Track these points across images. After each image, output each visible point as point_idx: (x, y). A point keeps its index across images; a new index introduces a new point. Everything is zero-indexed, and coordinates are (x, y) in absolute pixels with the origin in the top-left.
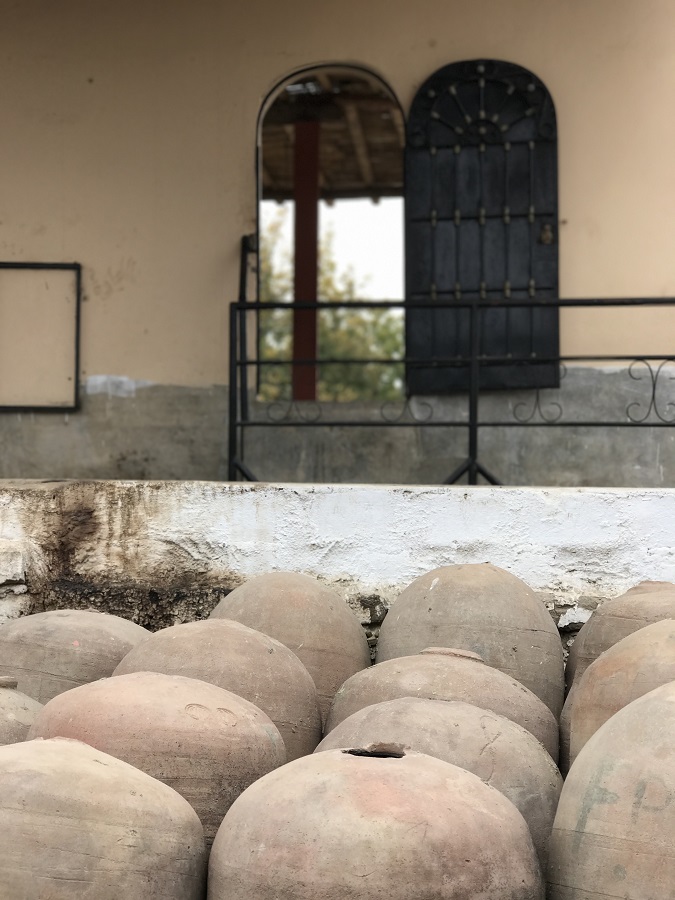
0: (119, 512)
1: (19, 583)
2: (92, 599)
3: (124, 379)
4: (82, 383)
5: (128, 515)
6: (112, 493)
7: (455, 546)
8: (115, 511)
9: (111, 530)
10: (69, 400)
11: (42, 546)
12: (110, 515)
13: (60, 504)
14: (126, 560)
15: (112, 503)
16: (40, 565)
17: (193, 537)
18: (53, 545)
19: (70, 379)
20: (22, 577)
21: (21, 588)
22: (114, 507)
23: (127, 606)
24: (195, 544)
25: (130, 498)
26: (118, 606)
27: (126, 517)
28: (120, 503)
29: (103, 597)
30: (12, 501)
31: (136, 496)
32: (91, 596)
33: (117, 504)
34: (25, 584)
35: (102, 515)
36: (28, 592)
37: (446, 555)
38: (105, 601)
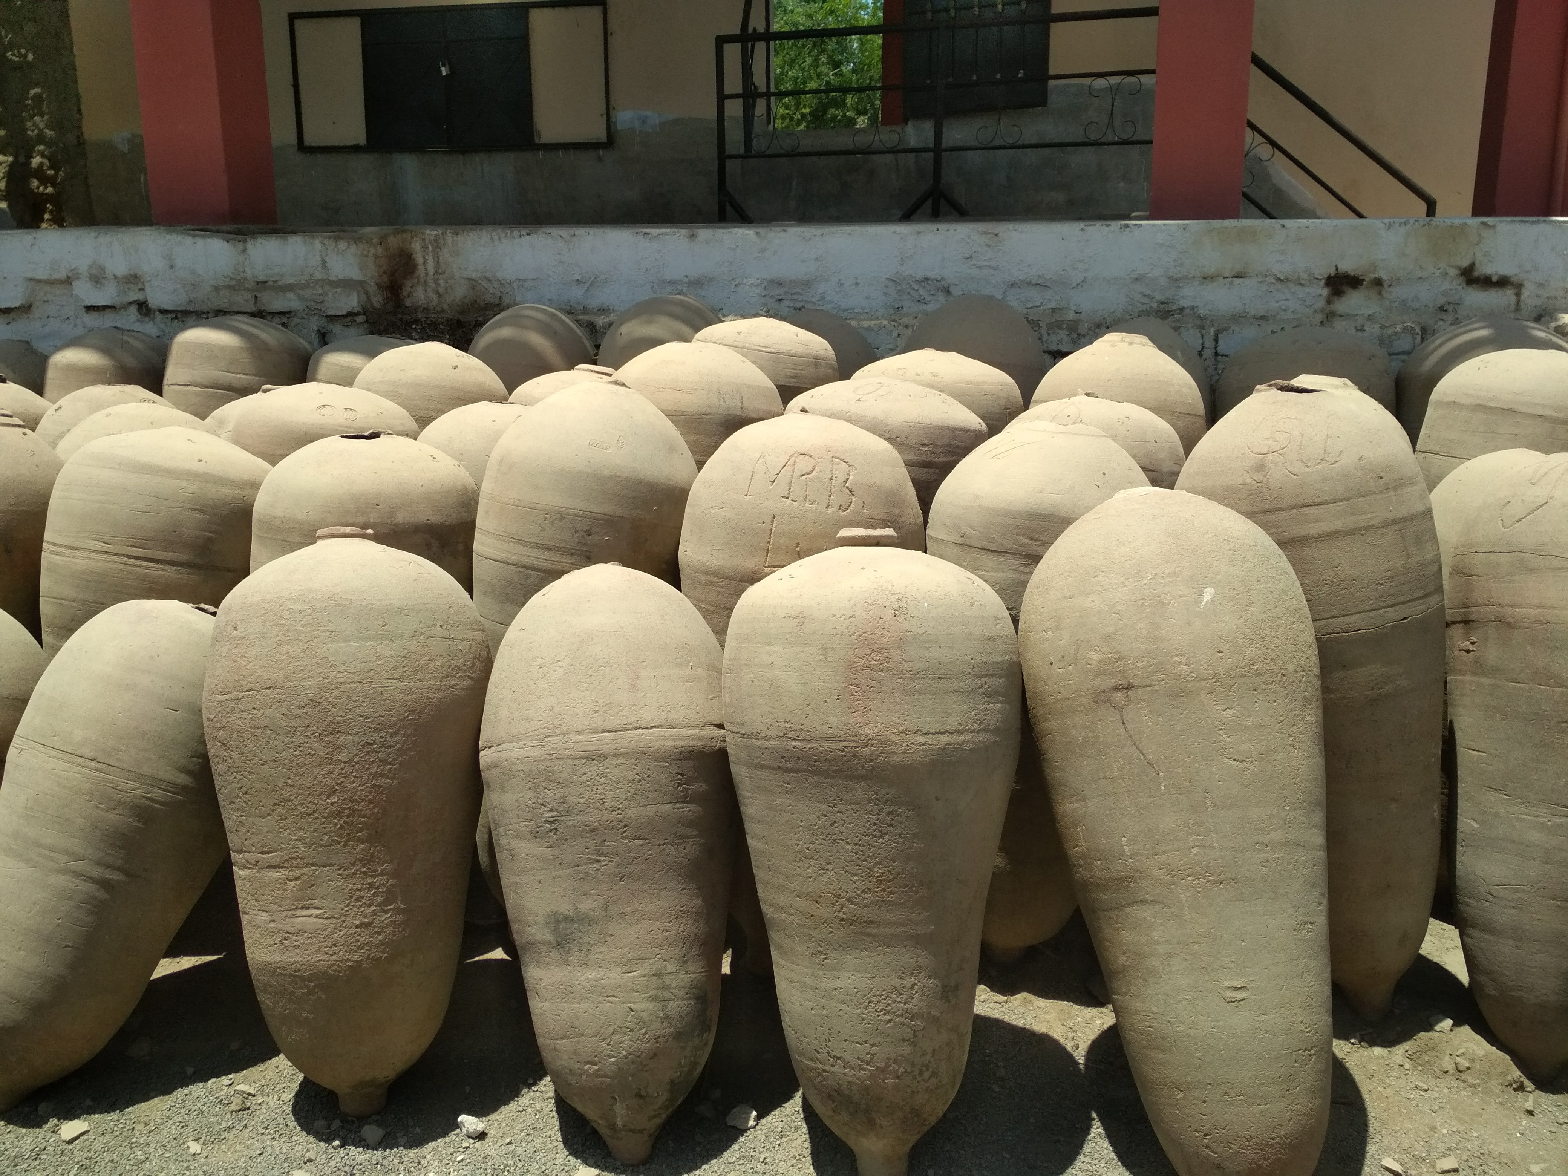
0: (430, 254)
1: (358, 314)
2: (414, 326)
3: (649, 113)
4: (613, 119)
5: (438, 257)
6: (424, 240)
7: (686, 280)
8: (427, 254)
9: (426, 269)
10: (602, 136)
11: (377, 284)
12: (424, 257)
13: (387, 249)
14: (439, 295)
15: (425, 247)
16: (377, 300)
17: (487, 275)
18: (385, 282)
19: (602, 115)
20: (359, 309)
21: (360, 319)
22: (426, 250)
23: (440, 332)
24: (489, 281)
25: (437, 245)
26: (434, 332)
27: (436, 259)
28: (430, 247)
29: (422, 325)
30: (348, 247)
31: (442, 241)
32: (413, 324)
33: (428, 248)
34: (364, 315)
35: (419, 258)
36: (367, 321)
37: (679, 288)
38: (423, 329)
